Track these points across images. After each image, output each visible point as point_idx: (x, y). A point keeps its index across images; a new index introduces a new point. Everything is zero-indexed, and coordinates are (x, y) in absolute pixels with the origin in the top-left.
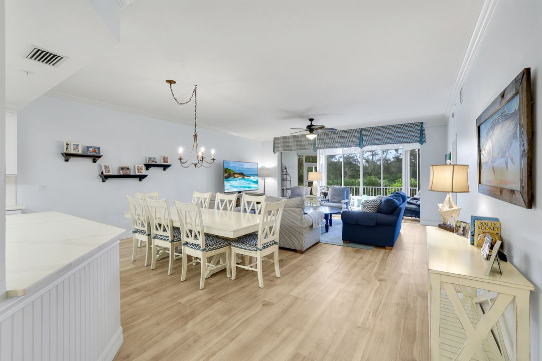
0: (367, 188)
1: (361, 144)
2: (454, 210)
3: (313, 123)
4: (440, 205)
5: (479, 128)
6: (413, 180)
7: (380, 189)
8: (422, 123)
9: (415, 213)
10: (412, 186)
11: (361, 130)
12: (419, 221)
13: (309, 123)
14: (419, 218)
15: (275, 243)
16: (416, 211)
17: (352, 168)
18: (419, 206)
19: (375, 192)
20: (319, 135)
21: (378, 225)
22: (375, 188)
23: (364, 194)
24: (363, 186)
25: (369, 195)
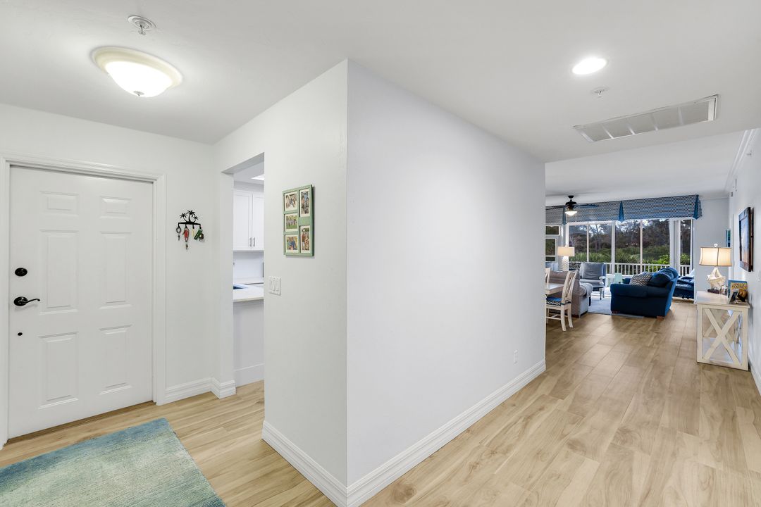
0: (620, 266)
1: (621, 216)
2: (720, 279)
3: (573, 200)
4: (709, 276)
5: (740, 222)
6: (685, 256)
7: (639, 267)
8: (698, 196)
9: (687, 293)
10: (682, 263)
11: (621, 202)
12: (693, 302)
13: (568, 200)
14: (693, 298)
15: (569, 302)
16: (689, 291)
17: (579, 237)
18: (692, 285)
19: (631, 270)
20: (579, 212)
21: (649, 296)
22: (631, 266)
23: (616, 272)
24: (616, 262)
25: (623, 274)
